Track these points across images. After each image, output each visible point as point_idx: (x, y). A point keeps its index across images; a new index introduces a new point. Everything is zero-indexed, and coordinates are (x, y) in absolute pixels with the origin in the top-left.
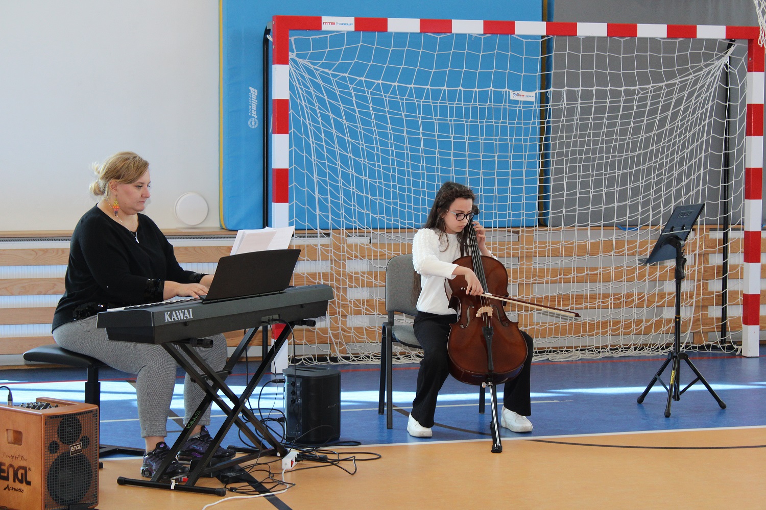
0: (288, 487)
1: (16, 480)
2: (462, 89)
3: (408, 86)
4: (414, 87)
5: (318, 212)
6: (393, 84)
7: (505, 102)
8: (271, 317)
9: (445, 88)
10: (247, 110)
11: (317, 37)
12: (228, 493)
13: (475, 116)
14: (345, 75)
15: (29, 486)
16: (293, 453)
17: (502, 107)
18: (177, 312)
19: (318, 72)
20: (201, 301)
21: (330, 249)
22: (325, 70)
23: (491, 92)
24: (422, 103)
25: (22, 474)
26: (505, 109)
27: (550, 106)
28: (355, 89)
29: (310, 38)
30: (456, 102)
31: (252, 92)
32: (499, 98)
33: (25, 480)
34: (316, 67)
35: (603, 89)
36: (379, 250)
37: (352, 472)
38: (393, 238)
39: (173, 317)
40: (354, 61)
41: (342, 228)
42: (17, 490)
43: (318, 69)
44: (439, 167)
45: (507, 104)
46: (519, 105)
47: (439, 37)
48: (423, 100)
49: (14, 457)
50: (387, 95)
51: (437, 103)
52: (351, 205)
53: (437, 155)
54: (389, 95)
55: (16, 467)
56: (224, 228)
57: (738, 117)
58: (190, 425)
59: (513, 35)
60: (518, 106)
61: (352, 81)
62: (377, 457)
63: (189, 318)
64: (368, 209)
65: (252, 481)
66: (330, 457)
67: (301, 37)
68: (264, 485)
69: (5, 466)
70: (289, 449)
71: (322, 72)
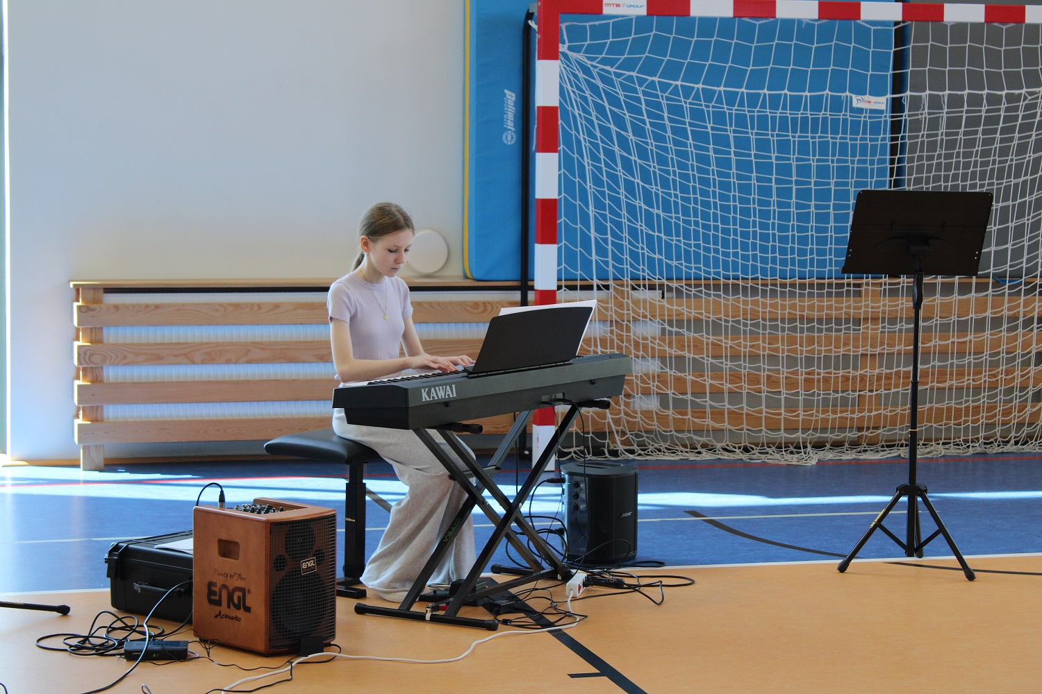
0: (578, 620)
1: (231, 605)
2: (788, 93)
3: (715, 88)
4: (724, 91)
5: (594, 257)
6: (696, 86)
7: (846, 111)
8: (553, 397)
9: (765, 91)
10: (501, 120)
11: (597, 23)
12: (500, 626)
13: (804, 130)
14: (631, 73)
15: (248, 613)
16: (580, 576)
17: (841, 117)
18: (437, 388)
19: (597, 70)
20: (466, 374)
21: (610, 305)
22: (606, 68)
23: (827, 98)
24: (734, 112)
25: (239, 597)
26: (845, 121)
27: (905, 116)
28: (645, 93)
29: (588, 24)
30: (780, 111)
31: (508, 96)
32: (837, 105)
33: (242, 605)
34: (594, 63)
35: (978, 94)
36: (675, 307)
37: (658, 602)
38: (693, 292)
39: (432, 395)
40: (644, 56)
41: (626, 278)
42: (232, 619)
43: (596, 66)
44: (756, 197)
45: (848, 114)
46: (864, 114)
47: (758, 23)
48: (736, 107)
49: (229, 576)
50: (688, 101)
51: (754, 112)
52: (637, 248)
53: (754, 182)
54: (690, 100)
55: (231, 588)
56: (469, 276)
58: (448, 537)
59: (858, 21)
60: (863, 116)
61: (641, 82)
62: (688, 582)
63: (451, 396)
64: (660, 253)
65: (529, 611)
66: (627, 581)
67: (575, 23)
68: (547, 617)
69: (216, 586)
70: (574, 571)
71: (602, 70)
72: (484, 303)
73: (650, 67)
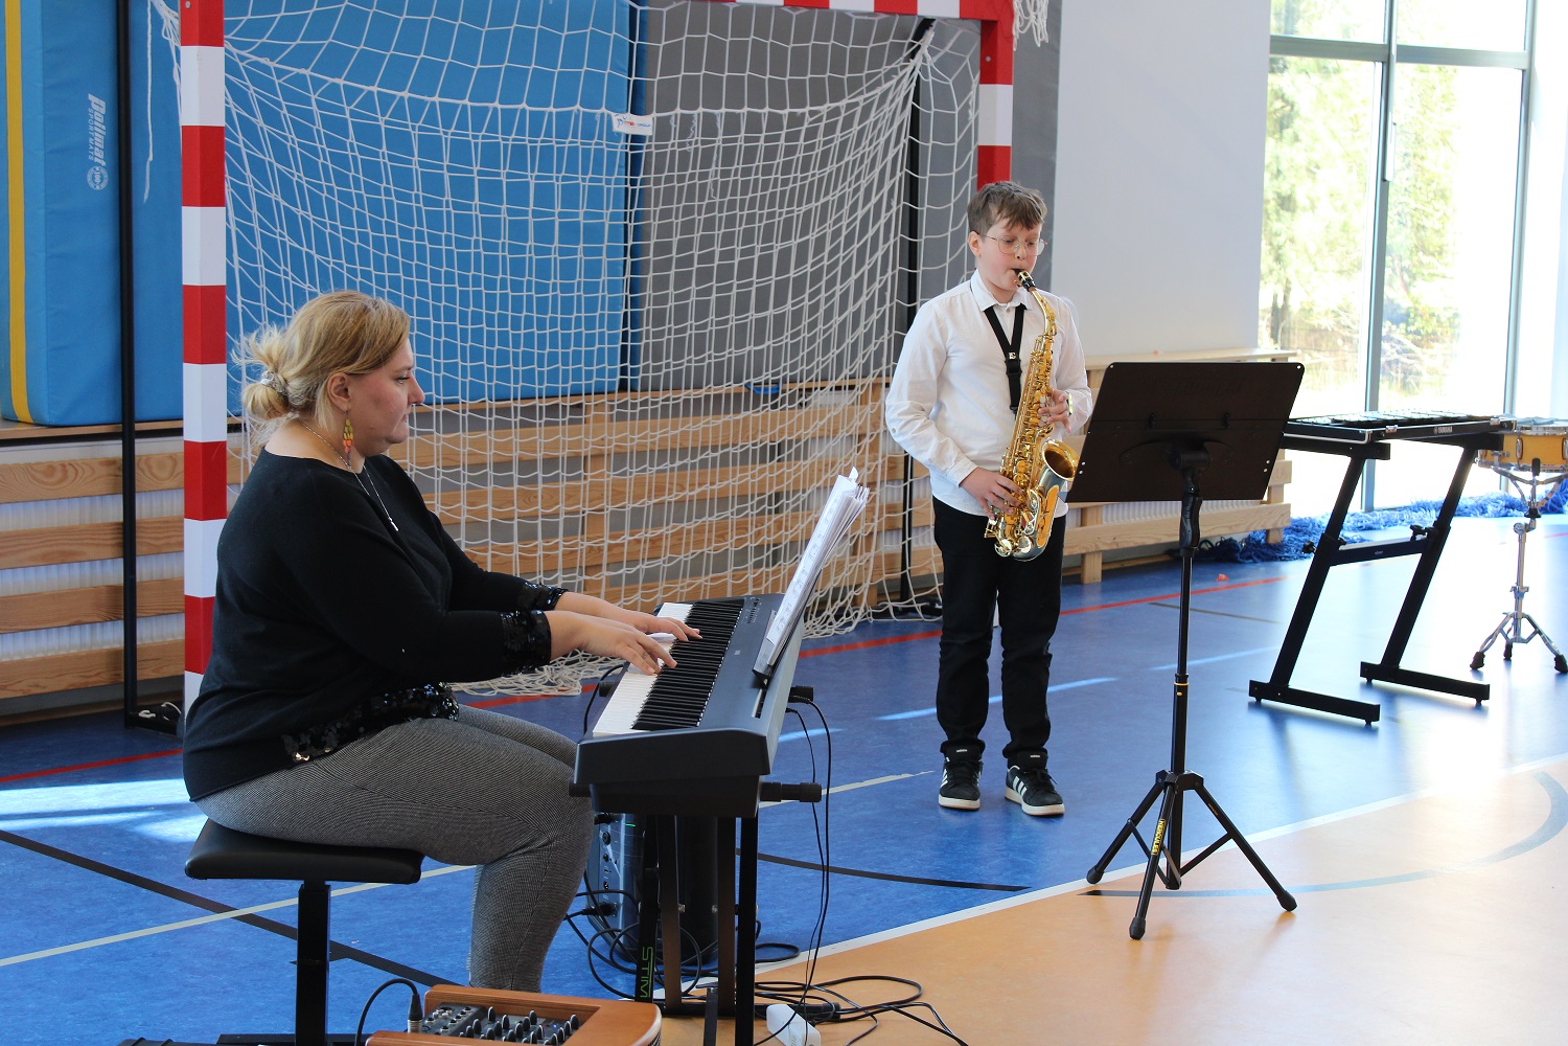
2: (528, 108)
3: (425, 98)
4: (439, 102)
6: (399, 94)
7: (600, 137)
9: (496, 104)
10: (84, 148)
14: (302, 71)
17: (593, 147)
22: (262, 60)
23: (577, 117)
26: (599, 153)
27: (673, 146)
28: (320, 105)
30: (513, 137)
32: (589, 127)
34: (244, 53)
40: (326, 42)
43: (245, 57)
45: (604, 142)
46: (623, 143)
48: (452, 130)
56: (24, 418)
57: (955, 170)
60: (620, 145)
61: (317, 85)
71: (255, 64)
72: (63, 466)
73: (333, 62)
